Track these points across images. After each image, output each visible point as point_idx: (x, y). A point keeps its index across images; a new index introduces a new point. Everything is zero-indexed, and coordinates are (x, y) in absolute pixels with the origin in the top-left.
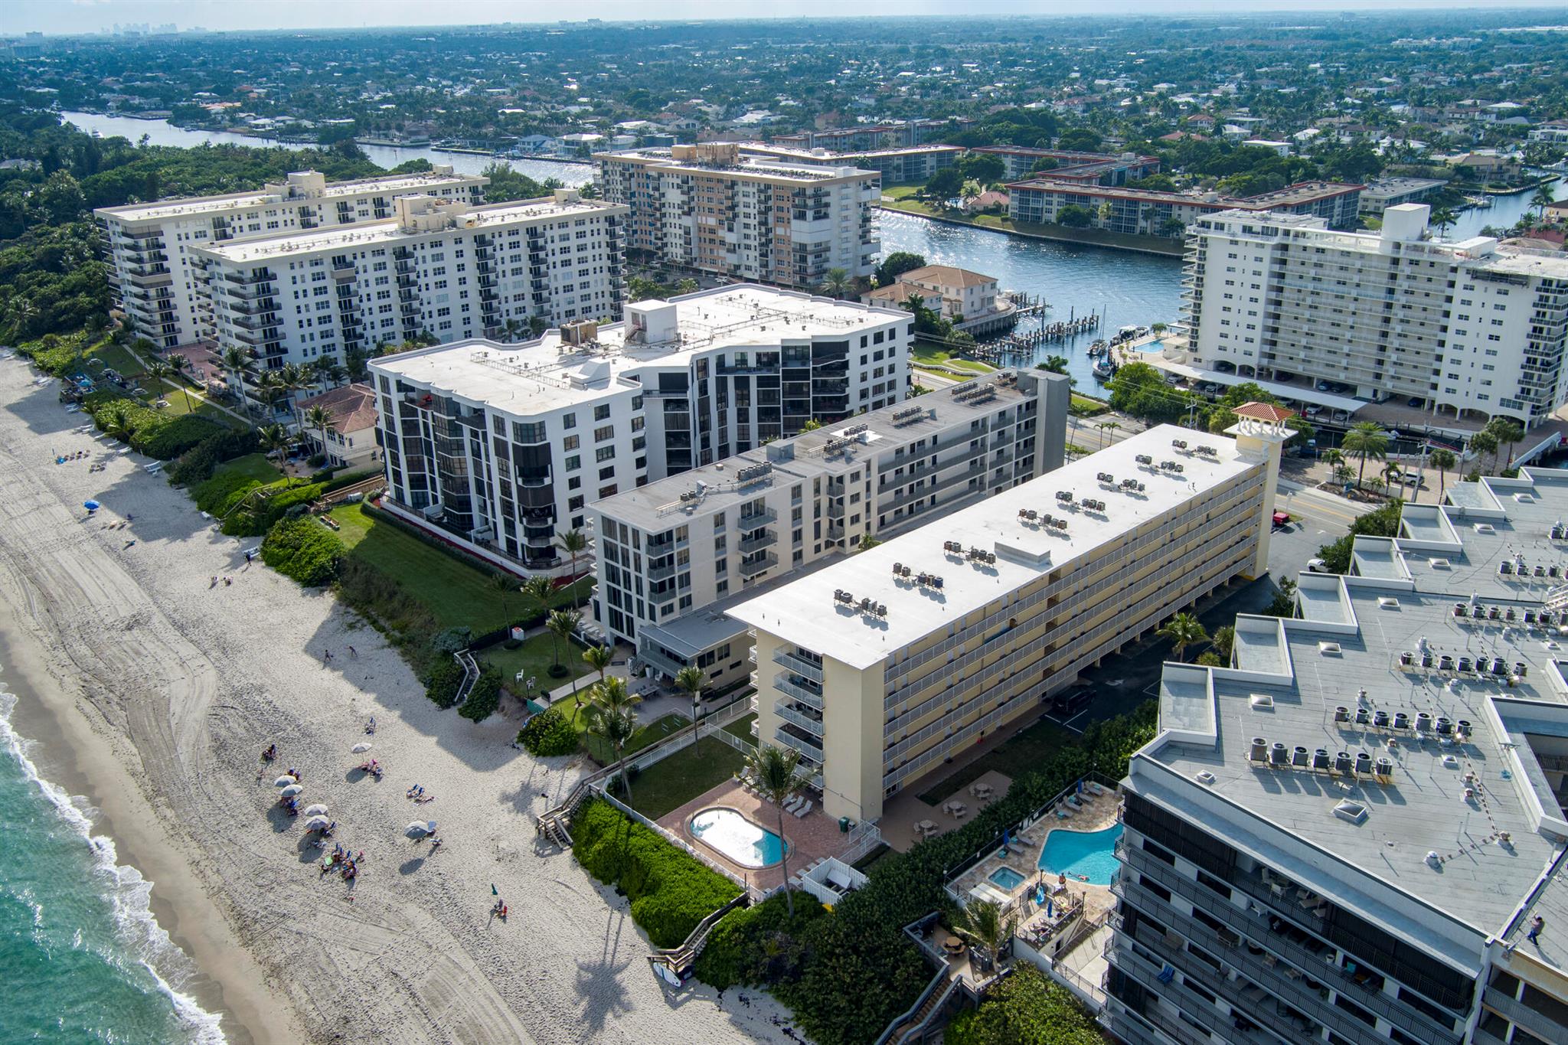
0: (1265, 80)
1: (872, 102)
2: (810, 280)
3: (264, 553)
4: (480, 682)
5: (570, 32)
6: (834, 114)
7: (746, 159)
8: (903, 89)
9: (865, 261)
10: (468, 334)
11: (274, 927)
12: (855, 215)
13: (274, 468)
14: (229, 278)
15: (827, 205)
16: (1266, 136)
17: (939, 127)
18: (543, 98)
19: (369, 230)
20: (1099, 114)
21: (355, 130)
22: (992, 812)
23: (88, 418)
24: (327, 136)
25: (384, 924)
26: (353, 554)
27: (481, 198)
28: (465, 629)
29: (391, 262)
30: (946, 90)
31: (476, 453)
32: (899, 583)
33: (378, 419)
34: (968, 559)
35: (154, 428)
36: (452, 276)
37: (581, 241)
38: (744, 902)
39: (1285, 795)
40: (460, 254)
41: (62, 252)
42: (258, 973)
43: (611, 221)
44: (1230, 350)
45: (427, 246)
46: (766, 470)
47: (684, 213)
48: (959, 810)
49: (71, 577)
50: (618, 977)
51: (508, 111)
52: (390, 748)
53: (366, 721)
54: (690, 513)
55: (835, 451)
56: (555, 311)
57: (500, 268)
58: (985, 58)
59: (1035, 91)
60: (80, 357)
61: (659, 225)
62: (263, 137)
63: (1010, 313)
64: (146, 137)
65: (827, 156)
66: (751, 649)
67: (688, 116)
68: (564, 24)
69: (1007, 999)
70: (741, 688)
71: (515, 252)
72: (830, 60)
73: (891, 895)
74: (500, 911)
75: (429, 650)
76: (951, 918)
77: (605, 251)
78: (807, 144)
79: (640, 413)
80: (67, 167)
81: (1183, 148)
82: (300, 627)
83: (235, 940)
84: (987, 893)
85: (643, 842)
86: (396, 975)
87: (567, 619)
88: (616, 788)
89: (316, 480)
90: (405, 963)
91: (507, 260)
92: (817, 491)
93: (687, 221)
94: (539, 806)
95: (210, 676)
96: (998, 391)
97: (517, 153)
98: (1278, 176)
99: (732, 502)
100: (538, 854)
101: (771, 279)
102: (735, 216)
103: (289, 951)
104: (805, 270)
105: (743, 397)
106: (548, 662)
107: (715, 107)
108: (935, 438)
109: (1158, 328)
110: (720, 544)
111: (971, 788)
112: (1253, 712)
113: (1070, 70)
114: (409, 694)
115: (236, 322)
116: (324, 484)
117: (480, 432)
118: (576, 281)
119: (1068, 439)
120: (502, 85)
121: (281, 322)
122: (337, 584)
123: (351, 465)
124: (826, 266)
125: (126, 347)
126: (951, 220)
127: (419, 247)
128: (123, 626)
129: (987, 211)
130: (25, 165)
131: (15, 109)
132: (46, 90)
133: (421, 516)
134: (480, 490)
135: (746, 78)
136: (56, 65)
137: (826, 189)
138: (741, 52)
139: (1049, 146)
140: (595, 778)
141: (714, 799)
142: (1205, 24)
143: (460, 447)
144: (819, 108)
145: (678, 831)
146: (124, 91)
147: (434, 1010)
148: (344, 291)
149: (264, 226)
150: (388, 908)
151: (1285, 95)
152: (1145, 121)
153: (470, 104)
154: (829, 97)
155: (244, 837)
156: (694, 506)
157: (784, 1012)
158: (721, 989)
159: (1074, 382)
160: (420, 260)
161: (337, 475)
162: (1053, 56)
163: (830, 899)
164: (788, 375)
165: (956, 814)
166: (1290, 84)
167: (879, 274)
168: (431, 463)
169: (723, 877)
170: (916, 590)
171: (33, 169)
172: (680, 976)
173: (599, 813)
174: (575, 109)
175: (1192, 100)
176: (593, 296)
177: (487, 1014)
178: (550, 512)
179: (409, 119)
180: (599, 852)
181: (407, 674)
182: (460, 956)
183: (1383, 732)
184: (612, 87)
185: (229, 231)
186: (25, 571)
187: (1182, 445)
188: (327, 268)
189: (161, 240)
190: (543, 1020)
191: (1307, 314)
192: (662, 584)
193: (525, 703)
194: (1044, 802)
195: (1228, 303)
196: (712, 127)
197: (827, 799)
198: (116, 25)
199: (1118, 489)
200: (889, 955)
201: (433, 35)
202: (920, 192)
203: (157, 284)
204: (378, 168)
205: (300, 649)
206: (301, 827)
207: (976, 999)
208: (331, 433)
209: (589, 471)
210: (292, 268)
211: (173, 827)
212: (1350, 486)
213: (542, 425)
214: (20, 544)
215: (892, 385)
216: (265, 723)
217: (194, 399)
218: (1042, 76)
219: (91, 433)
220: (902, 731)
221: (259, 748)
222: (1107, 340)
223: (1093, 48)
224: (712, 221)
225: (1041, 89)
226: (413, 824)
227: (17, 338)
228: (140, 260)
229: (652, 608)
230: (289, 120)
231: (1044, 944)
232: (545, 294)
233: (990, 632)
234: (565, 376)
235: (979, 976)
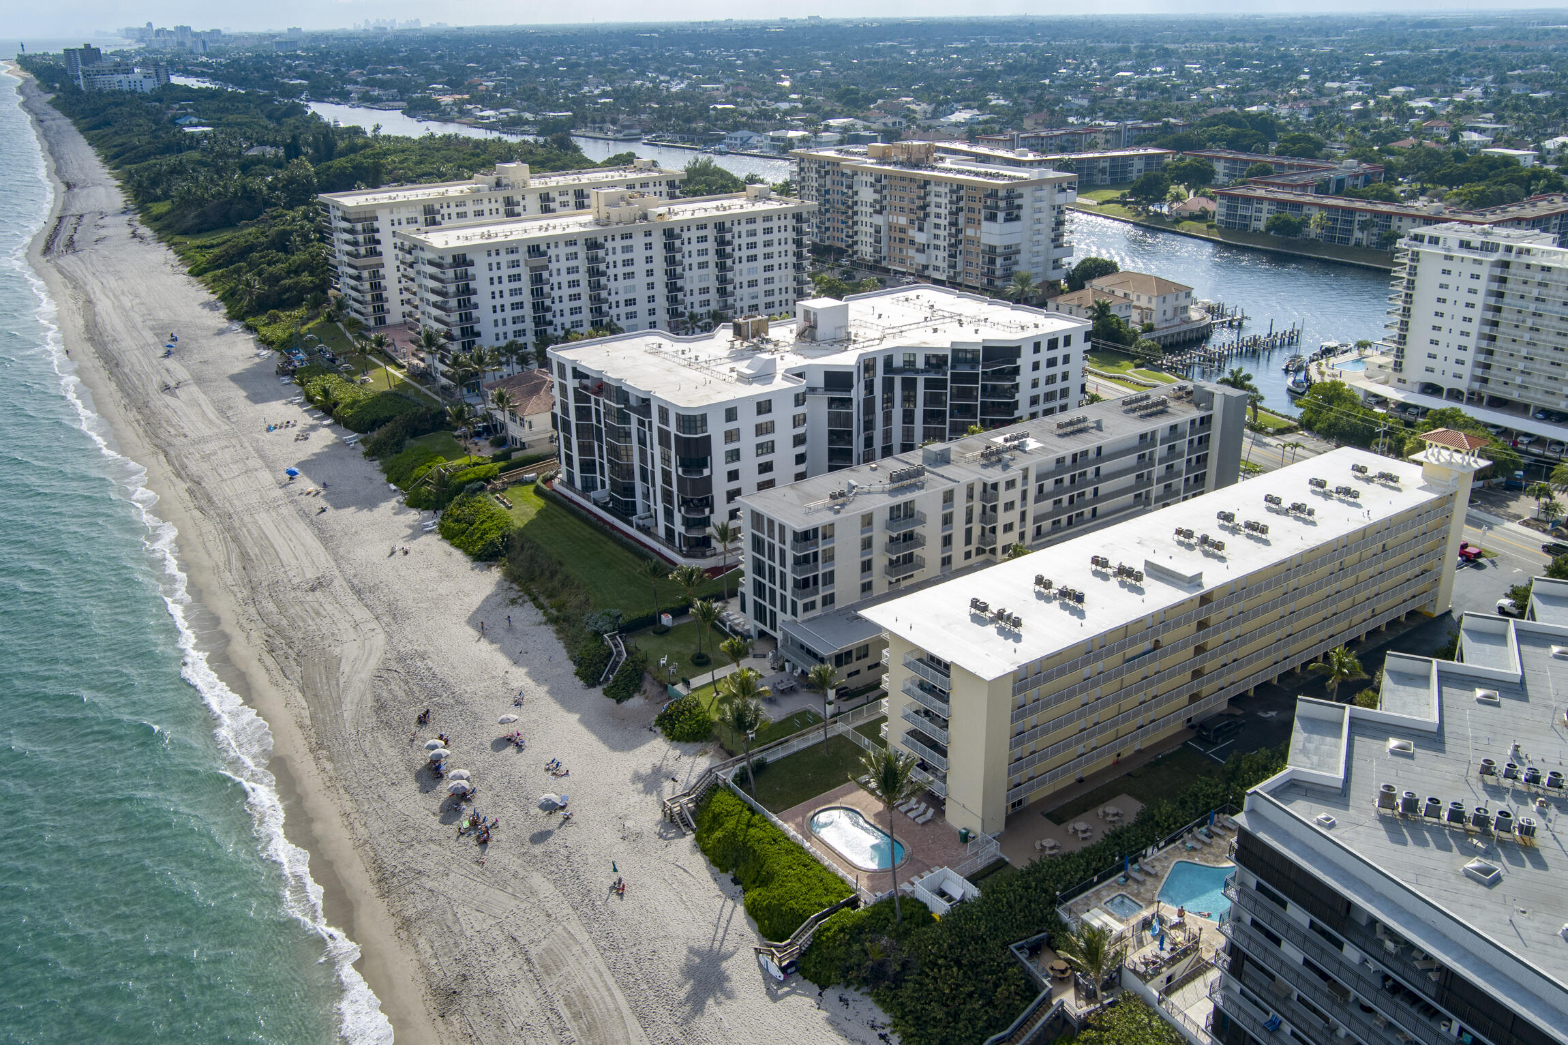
0: (1517, 84)
1: (1085, 102)
2: (998, 283)
3: (441, 526)
4: (626, 664)
5: (790, 28)
6: (1043, 116)
7: (941, 159)
8: (1120, 89)
9: (1056, 264)
10: (653, 325)
11: (409, 882)
12: (1048, 219)
13: (459, 447)
14: (431, 263)
15: (1019, 207)
16: (1509, 145)
17: (1152, 129)
18: (755, 94)
19: (564, 221)
20: (1325, 121)
21: (573, 123)
22: (1116, 837)
23: (299, 390)
24: (545, 128)
25: (510, 890)
26: (521, 532)
27: (677, 192)
28: (616, 612)
29: (581, 251)
30: (1164, 91)
31: (642, 442)
32: (1039, 595)
33: (554, 404)
34: (1115, 575)
35: (355, 402)
36: (640, 267)
37: (768, 237)
38: (854, 903)
39: (1411, 847)
40: (648, 246)
41: (291, 233)
42: (390, 924)
43: (798, 217)
44: (1438, 372)
45: (618, 238)
46: (919, 472)
47: (876, 212)
48: (1084, 832)
49: (267, 538)
50: (724, 964)
51: (719, 107)
52: (534, 722)
53: (516, 693)
54: (838, 512)
55: (992, 457)
56: (738, 305)
57: (687, 261)
58: (1209, 59)
59: (1259, 93)
60: (298, 333)
61: (850, 223)
62: (487, 129)
63: (1204, 323)
64: (377, 128)
65: (1030, 157)
66: (884, 651)
67: (895, 115)
68: (784, 21)
69: (1108, 1030)
70: (873, 691)
71: (702, 246)
72: (1047, 59)
73: (999, 911)
74: (619, 889)
75: (582, 629)
76: (1059, 941)
77: (792, 248)
78: (1011, 144)
79: (801, 410)
80: (306, 154)
81: (1412, 156)
82: (466, 600)
83: (373, 891)
84: (1098, 919)
85: (761, 834)
86: (515, 940)
87: (710, 610)
88: (741, 779)
89: (496, 459)
90: (524, 929)
91: (694, 254)
92: (970, 496)
93: (878, 220)
94: (668, 788)
95: (380, 639)
96: (1171, 404)
97: (723, 147)
98: (1515, 188)
99: (880, 503)
100: (661, 836)
101: (959, 280)
102: (927, 215)
103: (420, 907)
104: (993, 272)
105: (909, 398)
106: (692, 649)
107: (924, 106)
108: (1099, 449)
109: (1362, 345)
110: (867, 544)
111: (1100, 811)
112: (1389, 756)
113: (1299, 71)
114: (559, 671)
115: (435, 305)
116: (502, 464)
117: (647, 420)
118: (761, 276)
119: (1244, 455)
120: (718, 81)
121: (476, 306)
122: (504, 560)
123: (530, 446)
124: (1015, 268)
125: (339, 324)
126: (1154, 226)
127: (610, 239)
128: (308, 587)
129: (1193, 217)
130: (270, 151)
131: (268, 100)
132: (298, 81)
133: (589, 500)
134: (644, 478)
135: (959, 77)
136: (309, 59)
137: (1019, 191)
138: (957, 51)
139: (1266, 151)
140: (725, 766)
141: (837, 798)
142: (1457, 23)
143: (628, 435)
144: (1030, 107)
145: (799, 827)
146: (366, 83)
147: (546, 977)
148: (537, 279)
149: (471, 214)
150: (515, 875)
151: (1537, 100)
152: (1374, 127)
153: (684, 99)
154: (1041, 97)
155: (393, 795)
156: (843, 505)
157: (882, 1017)
158: (823, 987)
159: (1262, 398)
160: (610, 251)
161: (516, 456)
162: (1283, 57)
163: (939, 907)
164: (956, 378)
165: (1081, 835)
166: (1544, 88)
167: (1069, 278)
168: (600, 448)
169: (835, 876)
170: (1056, 603)
171: (276, 156)
172: (783, 970)
173: (722, 802)
174: (784, 106)
175: (1430, 105)
176: (776, 292)
177: (595, 987)
178: (708, 502)
179: (623, 112)
180: (719, 840)
181: (559, 651)
182: (575, 927)
183: (1534, 790)
184: (824, 84)
185: (438, 218)
186: (229, 530)
187: (1361, 470)
188: (522, 256)
189: (376, 224)
190: (647, 998)
191: (1527, 337)
192: (806, 581)
193: (666, 688)
194: (1171, 831)
195: (1438, 321)
196: (918, 126)
197: (949, 808)
198: (367, 21)
199: (1286, 512)
200: (992, 972)
201: (656, 31)
202: (1123, 196)
203: (370, 266)
204: (587, 161)
205: (463, 620)
206: (444, 789)
207: (1076, 1026)
208: (513, 415)
209: (748, 465)
210: (489, 255)
211: (331, 779)
212: (1556, 523)
213: (704, 418)
214: (227, 504)
215: (1065, 393)
216: (423, 688)
217: (394, 376)
218: (1267, 78)
219: (300, 405)
220: (1030, 746)
221: (415, 712)
222: (1306, 357)
223: (1327, 49)
224: (903, 221)
225: (1265, 92)
226: (546, 796)
227: (246, 313)
228: (355, 244)
229: (794, 604)
230: (512, 112)
231: (1152, 977)
232: (730, 288)
233: (1131, 652)
234: (732, 370)
235: (1082, 1002)
